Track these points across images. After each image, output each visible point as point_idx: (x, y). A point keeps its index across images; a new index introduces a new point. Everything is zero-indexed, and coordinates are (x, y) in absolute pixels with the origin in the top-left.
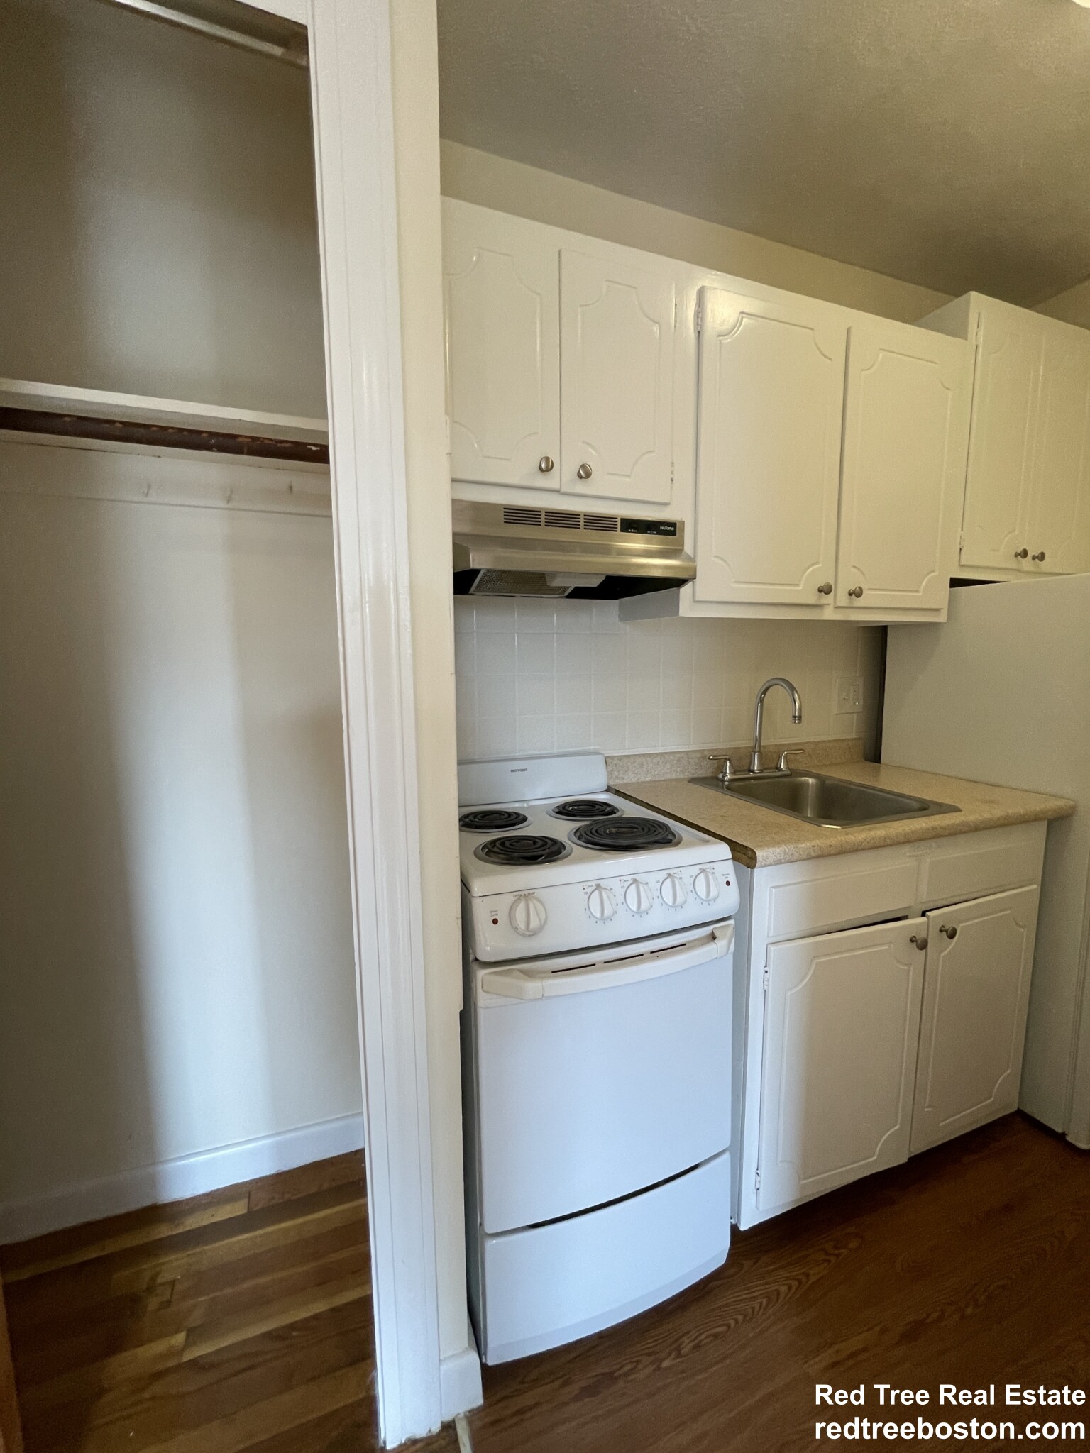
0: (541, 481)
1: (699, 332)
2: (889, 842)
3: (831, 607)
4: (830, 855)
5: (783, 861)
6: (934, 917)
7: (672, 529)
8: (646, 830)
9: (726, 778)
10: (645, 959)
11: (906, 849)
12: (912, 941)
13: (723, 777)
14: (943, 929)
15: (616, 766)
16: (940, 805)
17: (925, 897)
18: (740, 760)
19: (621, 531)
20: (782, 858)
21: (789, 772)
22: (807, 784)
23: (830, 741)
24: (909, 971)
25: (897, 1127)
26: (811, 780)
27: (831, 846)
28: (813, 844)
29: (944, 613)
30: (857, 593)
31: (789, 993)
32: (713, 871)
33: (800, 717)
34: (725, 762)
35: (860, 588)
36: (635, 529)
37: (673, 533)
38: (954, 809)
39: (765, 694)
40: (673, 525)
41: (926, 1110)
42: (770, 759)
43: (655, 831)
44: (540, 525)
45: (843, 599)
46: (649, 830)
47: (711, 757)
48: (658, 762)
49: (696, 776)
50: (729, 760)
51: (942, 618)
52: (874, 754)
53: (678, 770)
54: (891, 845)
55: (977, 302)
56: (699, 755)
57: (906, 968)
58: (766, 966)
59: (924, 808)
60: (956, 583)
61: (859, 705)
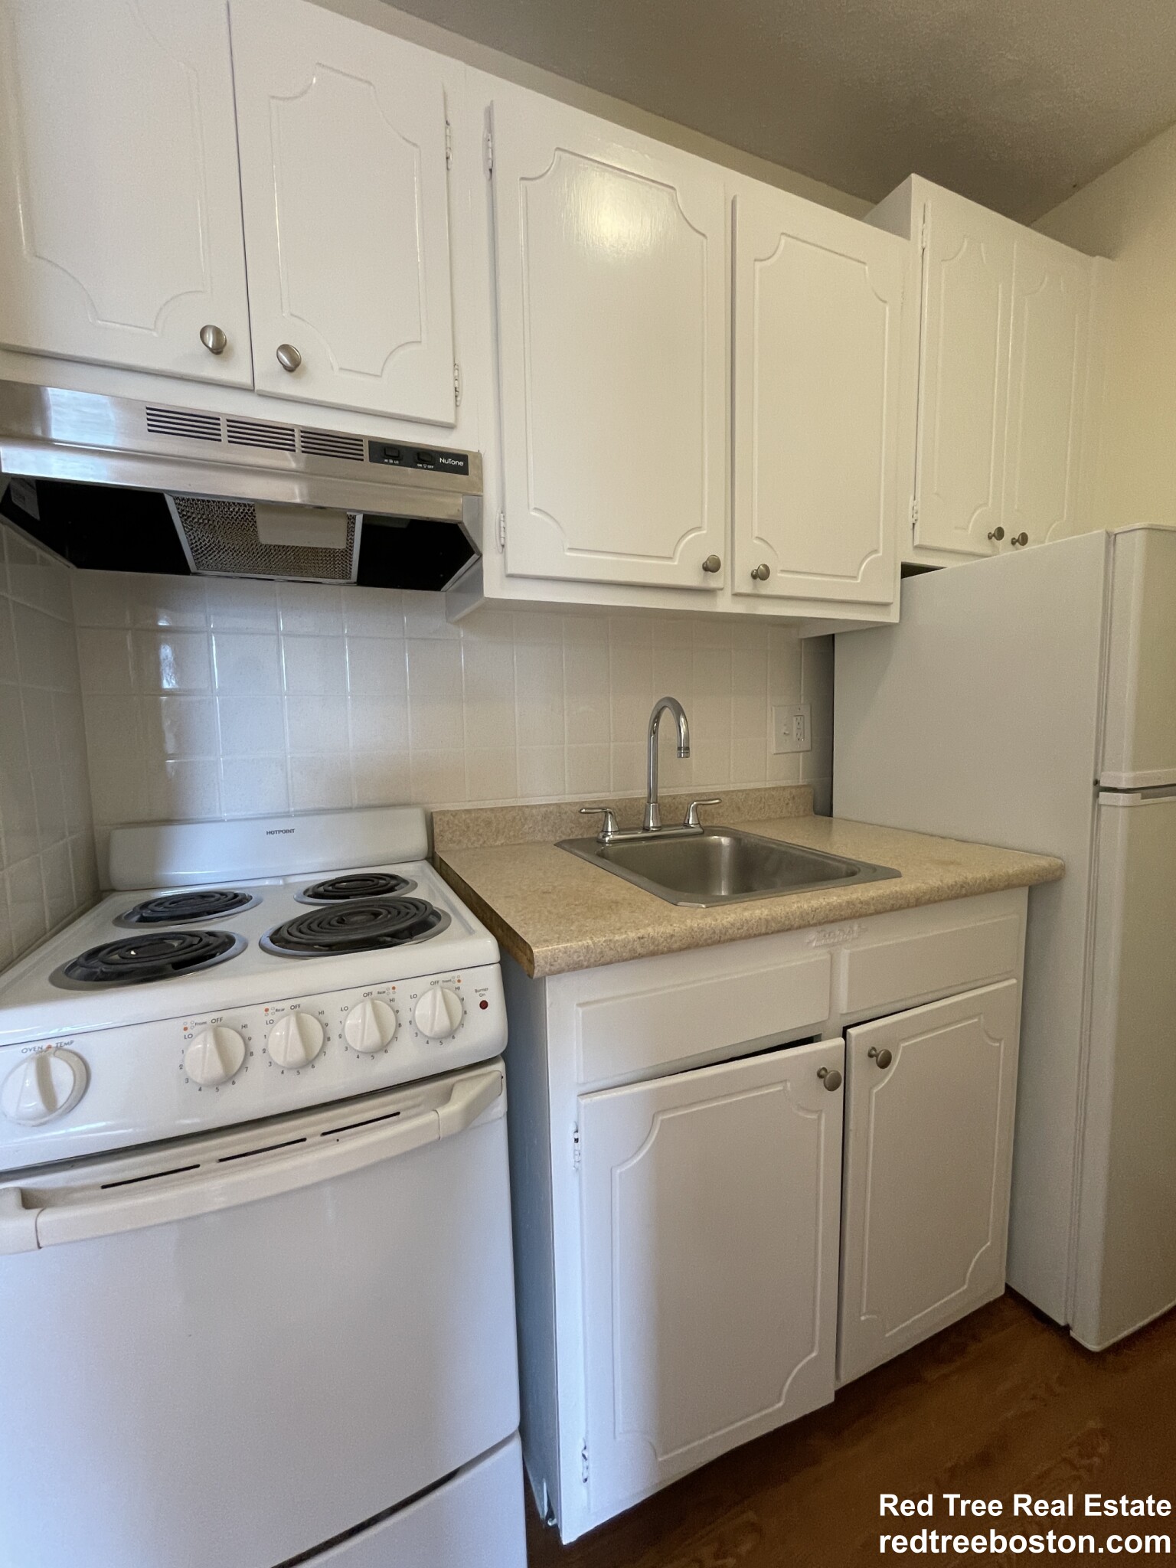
0: (212, 369)
1: (491, 170)
2: (774, 926)
3: (728, 592)
5: (585, 964)
6: (859, 1036)
7: (461, 464)
9: (607, 839)
10: (309, 1146)
11: (812, 936)
12: (820, 1076)
13: (604, 837)
14: (873, 1052)
15: (448, 824)
16: (874, 869)
17: (844, 1006)
18: (627, 814)
19: (371, 460)
20: (582, 958)
21: (700, 830)
23: (766, 789)
24: (819, 1119)
25: (814, 1355)
26: (725, 841)
27: (672, 936)
28: (640, 935)
29: (895, 611)
30: (761, 575)
31: (618, 1171)
32: (457, 985)
33: (687, 748)
34: (606, 816)
35: (766, 566)
36: (394, 458)
37: (464, 471)
38: (892, 874)
39: (658, 723)
40: (463, 457)
41: (863, 1318)
42: (671, 811)
44: (220, 440)
45: (745, 585)
47: (584, 810)
48: (514, 818)
49: (571, 837)
50: (610, 813)
51: (893, 617)
52: (823, 807)
53: (546, 829)
54: (778, 931)
55: (921, 190)
56: (577, 808)
57: (814, 1116)
58: (577, 1131)
59: (850, 872)
60: (909, 570)
61: (805, 743)
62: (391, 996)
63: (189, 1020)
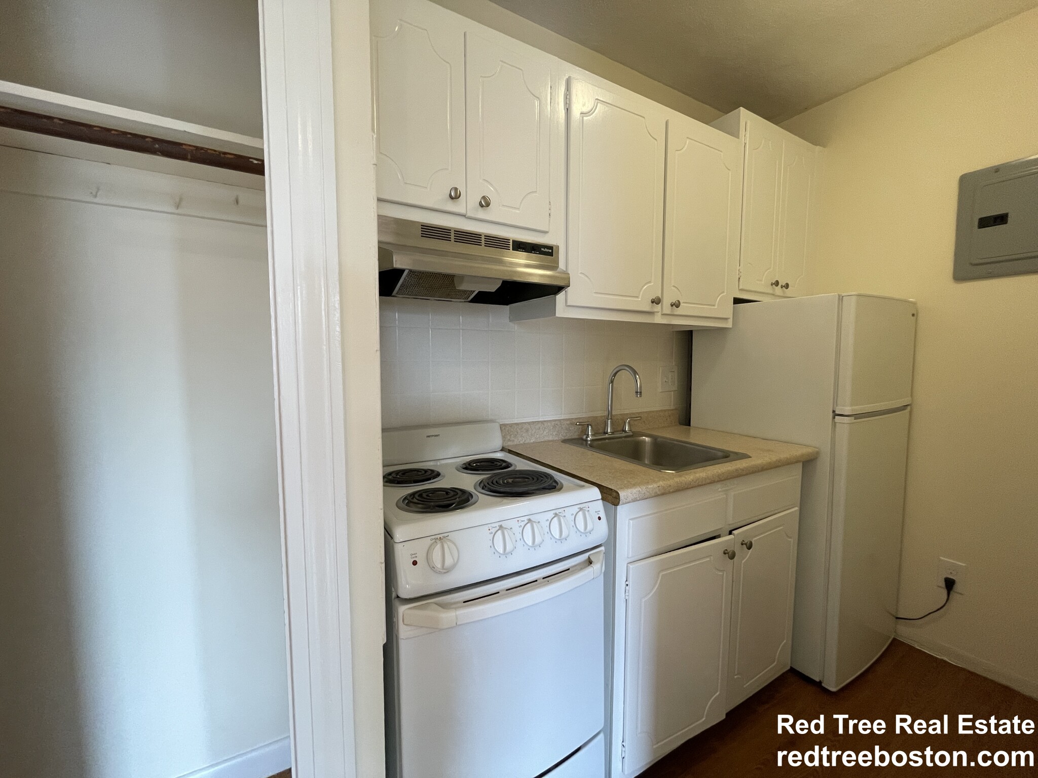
0: (451, 206)
1: (567, 109)
2: (708, 481)
3: (660, 313)
4: (670, 493)
5: (638, 499)
6: (738, 534)
7: (550, 251)
8: (535, 479)
9: (589, 439)
10: (539, 584)
11: (719, 486)
12: (725, 553)
13: (587, 438)
14: (744, 542)
15: (508, 431)
16: (736, 453)
17: (732, 521)
18: (598, 424)
19: (513, 250)
20: (637, 496)
21: (631, 434)
22: (644, 441)
23: (657, 411)
24: (723, 575)
25: (718, 694)
26: (647, 439)
27: (670, 486)
28: (658, 485)
29: (731, 321)
30: (676, 305)
31: (643, 600)
32: (588, 509)
33: (641, 392)
34: (588, 427)
35: (678, 301)
36: (523, 249)
37: (551, 254)
38: (745, 456)
39: (615, 377)
40: (551, 248)
41: (735, 677)
42: (618, 424)
43: (542, 480)
44: (450, 241)
45: (667, 309)
46: (538, 479)
47: (578, 424)
48: (540, 428)
49: (566, 438)
50: (590, 425)
51: (729, 325)
52: (686, 420)
53: (554, 434)
54: (711, 483)
55: (744, 114)
56: (568, 422)
57: (721, 573)
58: (627, 581)
59: (726, 456)
60: (737, 301)
62: (564, 514)
63: (490, 525)
